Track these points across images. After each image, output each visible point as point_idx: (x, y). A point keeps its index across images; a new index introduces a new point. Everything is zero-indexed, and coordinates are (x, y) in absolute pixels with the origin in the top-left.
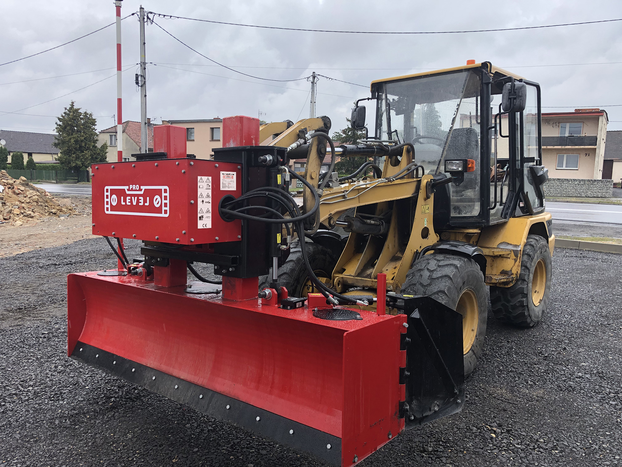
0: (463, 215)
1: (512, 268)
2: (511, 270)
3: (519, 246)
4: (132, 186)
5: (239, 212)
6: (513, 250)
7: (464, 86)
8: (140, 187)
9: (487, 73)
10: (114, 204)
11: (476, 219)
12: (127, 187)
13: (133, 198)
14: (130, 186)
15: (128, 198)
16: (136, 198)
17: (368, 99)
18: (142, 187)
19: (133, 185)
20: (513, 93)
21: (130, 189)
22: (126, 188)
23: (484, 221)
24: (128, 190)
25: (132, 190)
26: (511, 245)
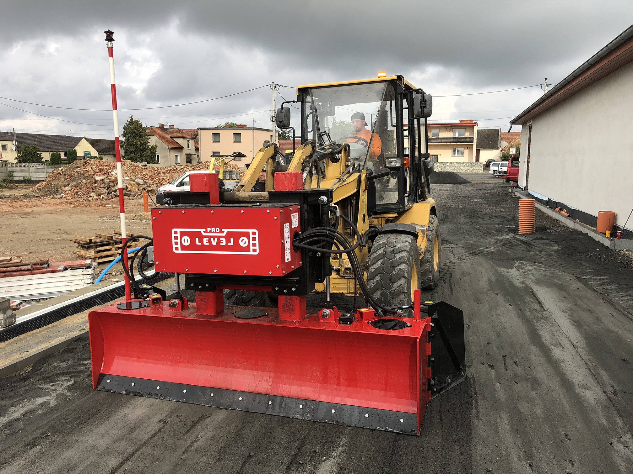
0: (386, 202)
1: (421, 244)
2: (420, 246)
3: (425, 226)
4: (210, 229)
5: (304, 244)
6: (421, 229)
7: (383, 94)
8: (221, 230)
9: (401, 84)
10: (186, 244)
11: (395, 206)
12: (204, 230)
13: (212, 239)
14: (208, 229)
15: (205, 239)
16: (216, 239)
17: (294, 102)
18: (223, 230)
19: (212, 229)
20: (423, 102)
21: (208, 231)
22: (202, 230)
23: (401, 207)
24: (206, 232)
25: (210, 232)
26: (418, 225)
